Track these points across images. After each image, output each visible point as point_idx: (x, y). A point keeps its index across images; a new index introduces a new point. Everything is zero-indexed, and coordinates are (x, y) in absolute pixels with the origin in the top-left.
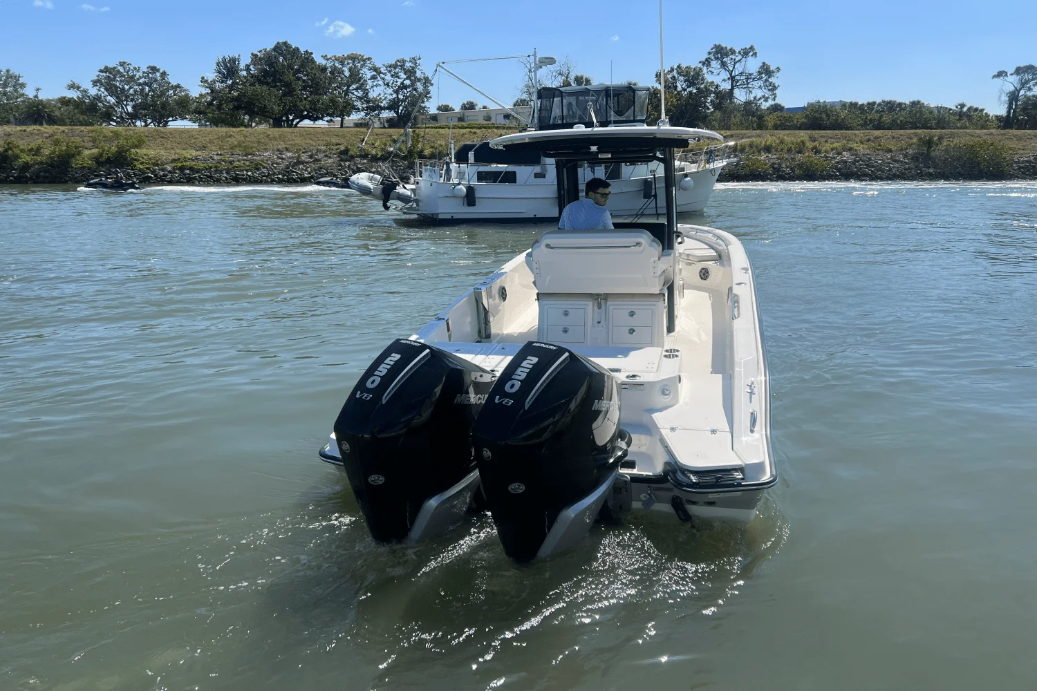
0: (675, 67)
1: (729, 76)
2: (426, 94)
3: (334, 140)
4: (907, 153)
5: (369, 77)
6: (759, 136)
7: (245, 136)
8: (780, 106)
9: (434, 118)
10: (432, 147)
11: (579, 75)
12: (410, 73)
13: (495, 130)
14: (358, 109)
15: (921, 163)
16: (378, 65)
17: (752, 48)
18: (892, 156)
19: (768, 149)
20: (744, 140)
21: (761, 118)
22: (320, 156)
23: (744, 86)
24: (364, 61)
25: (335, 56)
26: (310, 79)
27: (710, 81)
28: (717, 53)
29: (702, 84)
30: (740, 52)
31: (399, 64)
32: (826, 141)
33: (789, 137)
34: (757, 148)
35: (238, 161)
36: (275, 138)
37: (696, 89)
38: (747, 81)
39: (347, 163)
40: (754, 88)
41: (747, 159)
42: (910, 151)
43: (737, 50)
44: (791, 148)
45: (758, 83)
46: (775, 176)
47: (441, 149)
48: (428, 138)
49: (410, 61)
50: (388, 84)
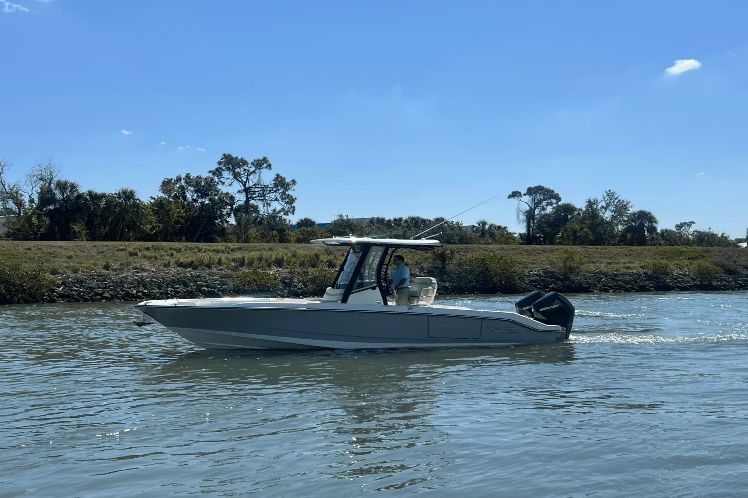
0: (183, 176)
1: (243, 188)
6: (271, 249)
11: (63, 179)
17: (265, 160)
19: (279, 263)
20: (253, 253)
21: (281, 231)
23: (261, 198)
27: (225, 192)
28: (227, 163)
29: (216, 195)
30: (253, 164)
34: (266, 261)
37: (210, 200)
38: (263, 193)
40: (272, 200)
41: (255, 273)
42: (425, 265)
43: (250, 161)
44: (304, 261)
45: (275, 196)
46: (286, 291)
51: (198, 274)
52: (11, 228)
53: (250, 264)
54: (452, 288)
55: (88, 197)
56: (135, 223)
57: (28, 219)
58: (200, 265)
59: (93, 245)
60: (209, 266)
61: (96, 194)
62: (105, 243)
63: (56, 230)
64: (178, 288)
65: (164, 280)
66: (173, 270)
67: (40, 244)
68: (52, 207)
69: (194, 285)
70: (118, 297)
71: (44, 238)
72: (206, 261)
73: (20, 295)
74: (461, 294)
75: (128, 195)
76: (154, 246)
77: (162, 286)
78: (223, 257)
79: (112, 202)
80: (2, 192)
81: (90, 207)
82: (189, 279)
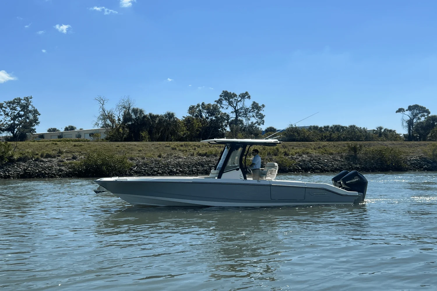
0: (200, 104)
1: (234, 110)
2: (36, 121)
4: (342, 155)
8: (273, 128)
10: (21, 154)
11: (135, 107)
12: (24, 107)
15: (352, 161)
17: (247, 93)
18: (333, 157)
23: (244, 116)
27: (223, 112)
28: (225, 96)
29: (219, 114)
30: (239, 96)
31: (16, 101)
32: (293, 148)
37: (215, 118)
38: (246, 113)
40: (251, 117)
42: (344, 154)
43: (238, 94)
44: (270, 152)
45: (252, 114)
47: (26, 154)
48: (20, 148)
49: (24, 99)
50: (7, 114)
51: (210, 160)
52: (109, 135)
54: (361, 168)
55: (149, 117)
56: (174, 131)
57: (118, 130)
58: (211, 154)
59: (152, 144)
61: (153, 115)
62: (159, 143)
63: (133, 136)
64: (198, 168)
65: (191, 163)
66: (196, 158)
67: (124, 143)
68: (130, 123)
69: (207, 166)
70: (166, 173)
71: (126, 140)
72: (214, 153)
73: (114, 172)
74: (367, 172)
75: (170, 116)
76: (185, 144)
77: (190, 167)
79: (162, 119)
80: (104, 115)
81: (150, 122)
82: (204, 163)
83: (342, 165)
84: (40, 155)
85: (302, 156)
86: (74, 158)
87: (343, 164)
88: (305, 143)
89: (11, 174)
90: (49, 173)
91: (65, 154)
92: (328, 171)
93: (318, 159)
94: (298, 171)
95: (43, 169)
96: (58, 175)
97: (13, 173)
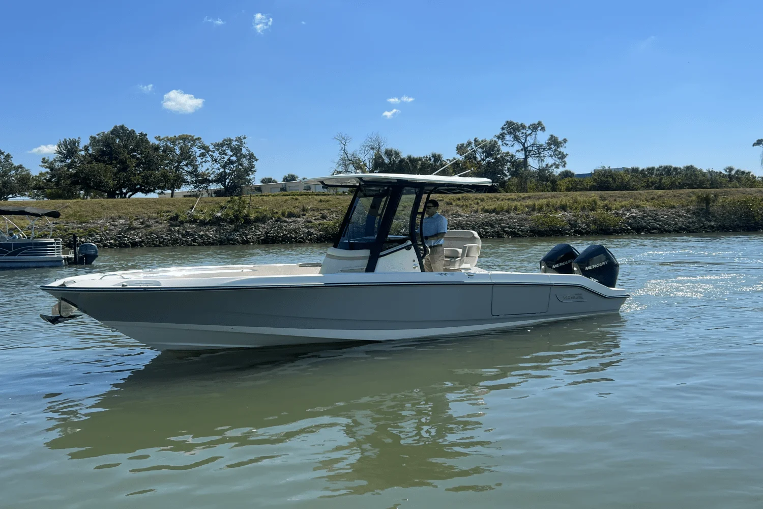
0: (473, 141)
1: (522, 147)
2: (251, 169)
3: (165, 208)
4: (688, 209)
5: (198, 154)
6: (554, 197)
7: (80, 206)
8: (570, 172)
9: (259, 189)
10: (257, 212)
11: (389, 148)
12: (237, 151)
13: (315, 197)
14: (188, 182)
15: (703, 217)
16: (207, 144)
17: (540, 123)
18: (676, 212)
19: (563, 208)
20: (541, 200)
22: (151, 222)
23: (536, 156)
24: (194, 141)
25: (167, 137)
26: (144, 157)
27: (506, 152)
28: (509, 128)
29: (498, 154)
30: (529, 128)
31: (226, 143)
32: (615, 200)
33: (583, 197)
34: (553, 207)
35: (73, 229)
36: (109, 208)
37: (493, 159)
38: (538, 151)
39: (177, 228)
40: (545, 157)
41: (546, 217)
42: (691, 207)
43: (527, 125)
44: (584, 206)
45: (548, 153)
46: (572, 231)
47: (265, 213)
48: (253, 205)
49: (236, 140)
50: (216, 161)
51: (501, 218)
53: (540, 210)
54: (717, 227)
55: (408, 161)
58: (502, 211)
60: (508, 211)
61: (414, 158)
64: (487, 229)
66: (482, 215)
69: (499, 227)
72: (505, 208)
74: (725, 231)
75: (437, 158)
78: (518, 204)
79: (425, 164)
80: (345, 160)
81: (410, 168)
82: (494, 222)
83: (689, 223)
84: (280, 213)
85: (630, 210)
86: (324, 217)
87: (691, 221)
88: (631, 193)
89: (250, 238)
90: (296, 238)
91: (310, 213)
92: (670, 232)
93: (654, 215)
94: (627, 232)
95: (289, 231)
96: (308, 240)
97: (252, 237)
